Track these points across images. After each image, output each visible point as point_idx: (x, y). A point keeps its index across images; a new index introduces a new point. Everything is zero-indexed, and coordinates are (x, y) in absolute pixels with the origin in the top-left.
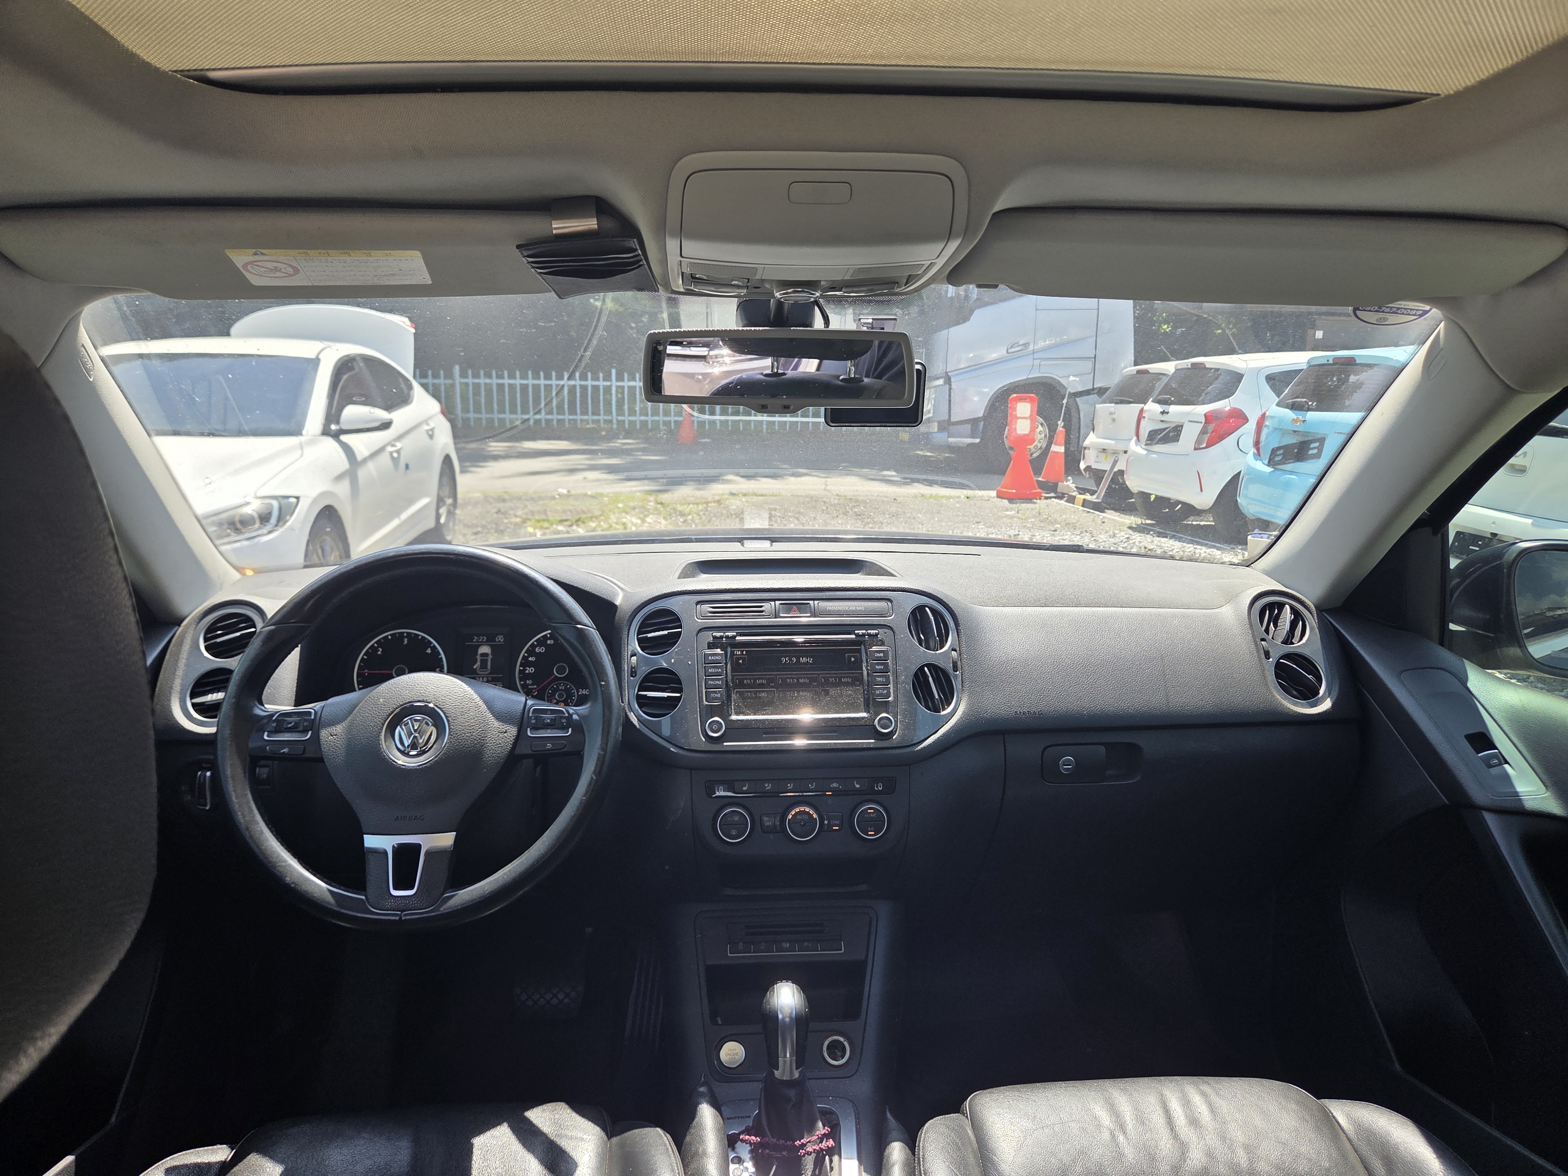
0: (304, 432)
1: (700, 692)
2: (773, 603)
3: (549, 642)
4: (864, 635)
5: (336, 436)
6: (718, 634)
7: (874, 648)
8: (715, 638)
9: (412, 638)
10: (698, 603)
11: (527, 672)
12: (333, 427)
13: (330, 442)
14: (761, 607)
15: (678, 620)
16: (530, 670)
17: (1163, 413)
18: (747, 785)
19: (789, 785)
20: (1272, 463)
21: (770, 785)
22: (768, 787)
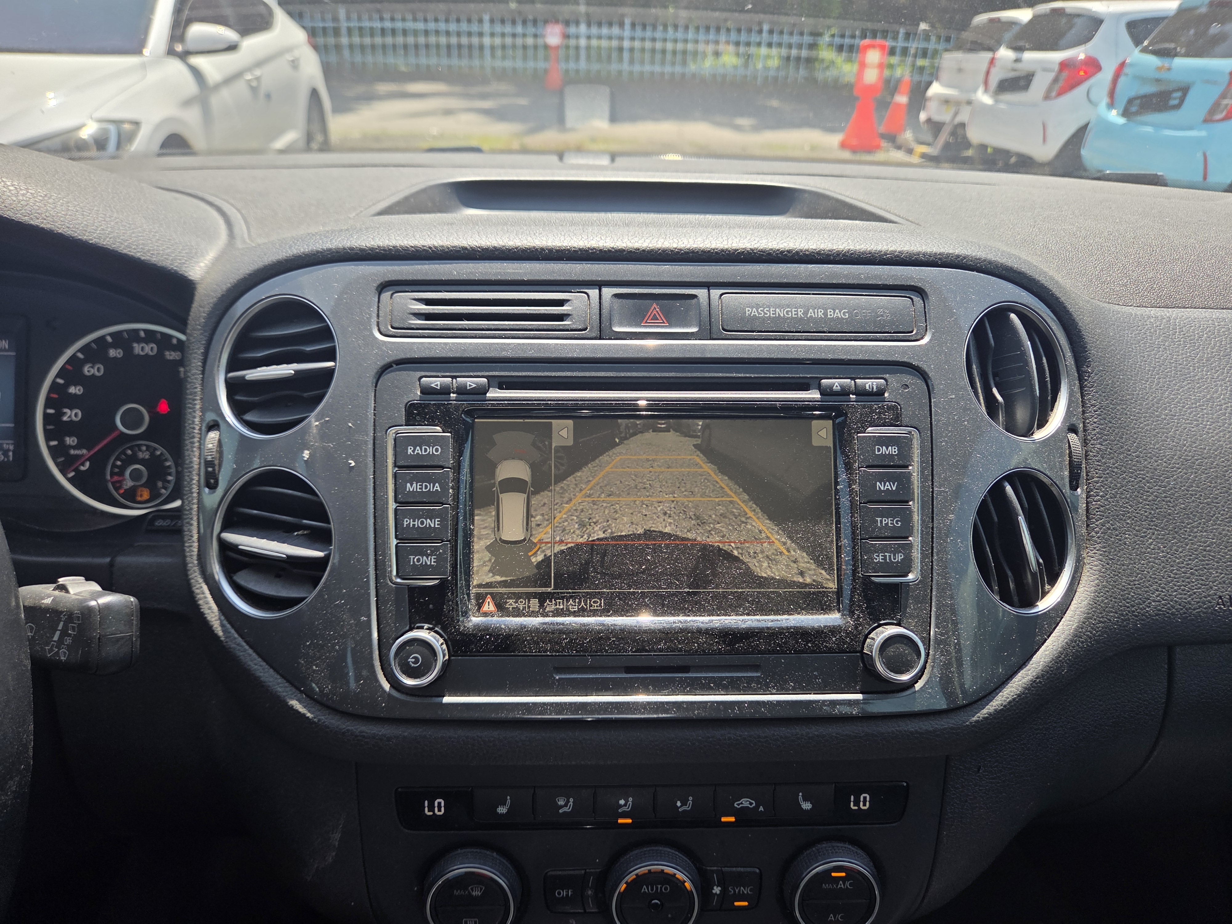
0: (146, 52)
1: (378, 548)
2: (594, 293)
3: (112, 353)
4: (844, 392)
5: (184, 56)
6: (436, 382)
7: (872, 431)
8: (427, 391)
10: (384, 287)
11: (65, 418)
12: (179, 48)
13: (174, 63)
15: (326, 334)
16: (71, 415)
17: (1017, 60)
18: (509, 801)
19: (622, 802)
20: (1126, 113)
21: (571, 800)
22: (566, 805)
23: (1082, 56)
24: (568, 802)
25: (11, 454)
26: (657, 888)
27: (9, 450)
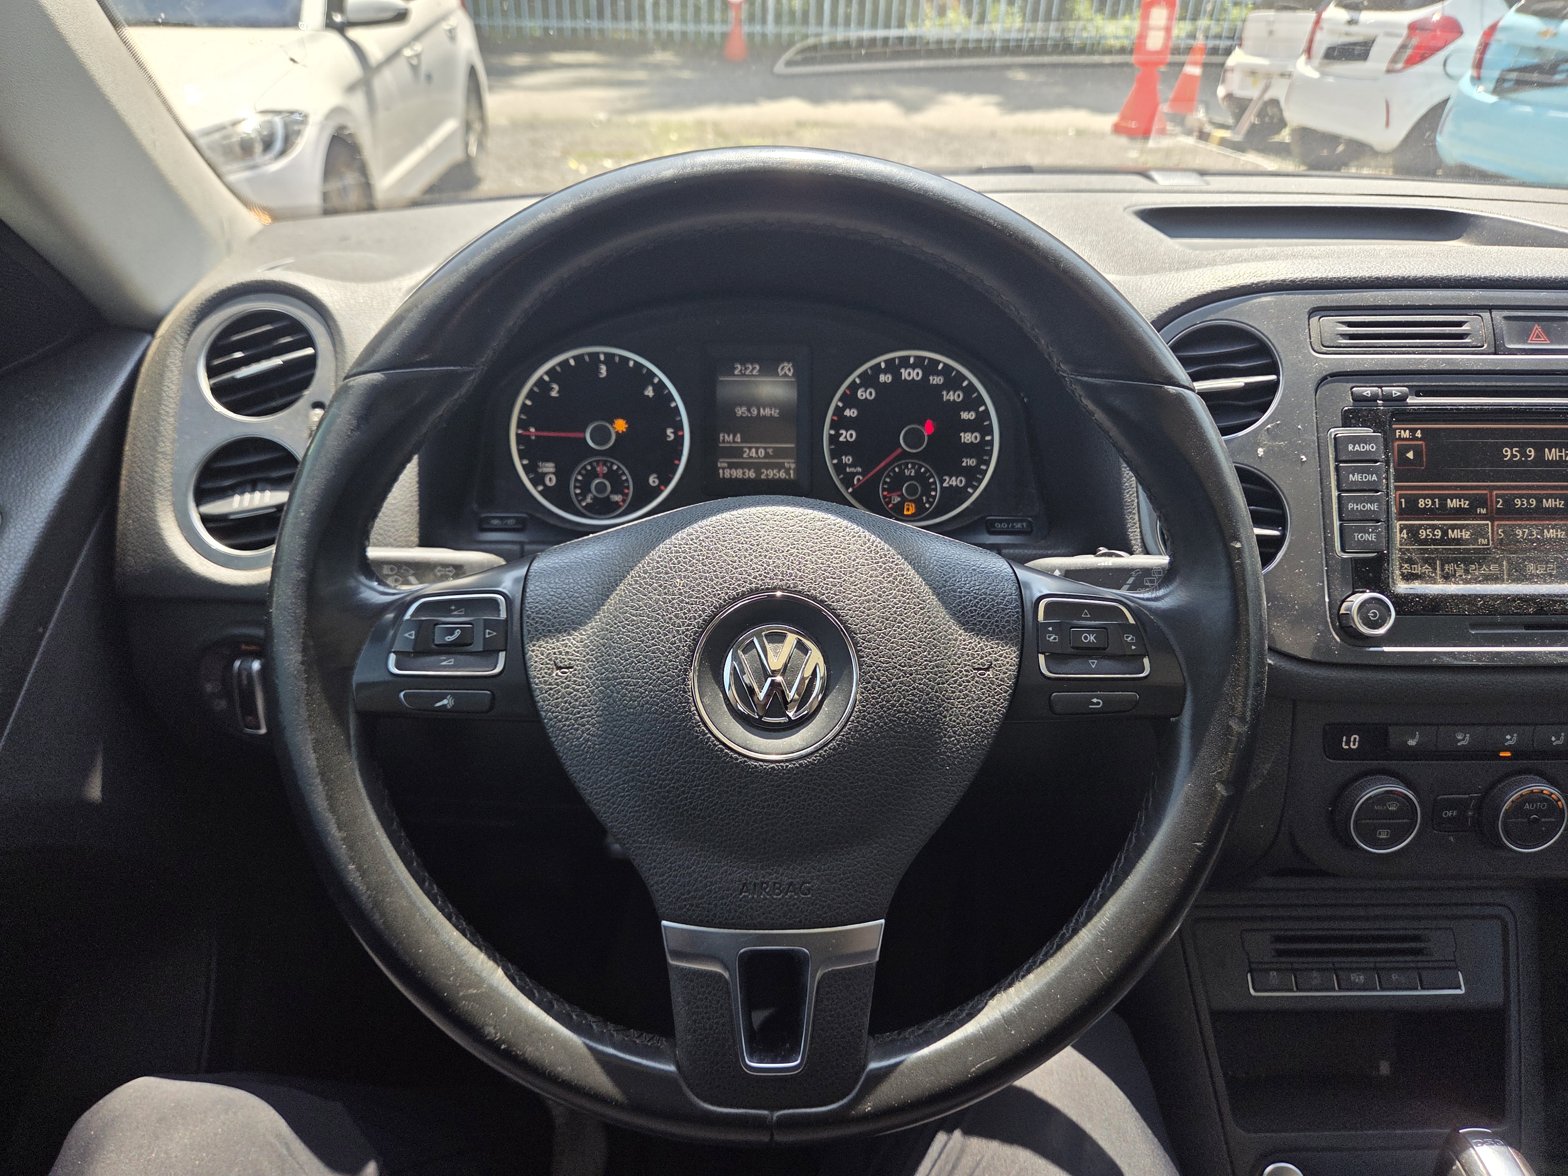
0: (302, 23)
1: (1327, 527)
2: (1486, 315)
3: (883, 378)
5: (341, 29)
6: (1367, 391)
8: (1357, 399)
9: (617, 365)
10: (1312, 312)
11: (842, 439)
12: (338, 18)
13: (333, 37)
14: (1460, 324)
15: (1267, 352)
16: (848, 435)
17: (1351, 22)
18: (1417, 736)
19: (1508, 737)
20: (1498, 90)
21: (1468, 735)
22: (1463, 739)
23: (1436, 18)
24: (1465, 737)
25: (792, 472)
26: (1537, 805)
27: (790, 469)
